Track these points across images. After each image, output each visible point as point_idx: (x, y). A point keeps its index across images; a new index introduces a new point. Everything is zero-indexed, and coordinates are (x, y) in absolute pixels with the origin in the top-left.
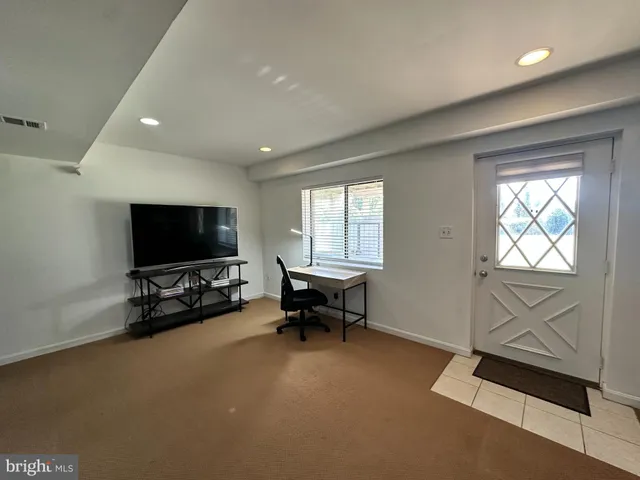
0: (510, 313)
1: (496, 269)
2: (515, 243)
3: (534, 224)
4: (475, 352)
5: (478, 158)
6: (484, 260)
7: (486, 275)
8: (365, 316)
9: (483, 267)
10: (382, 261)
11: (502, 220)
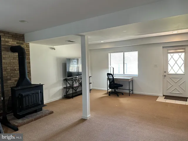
0: (171, 85)
1: (168, 74)
2: (172, 68)
3: (176, 63)
4: (164, 96)
5: (163, 47)
6: (165, 72)
7: (166, 76)
8: (132, 90)
9: (165, 74)
10: (137, 74)
11: (169, 62)
